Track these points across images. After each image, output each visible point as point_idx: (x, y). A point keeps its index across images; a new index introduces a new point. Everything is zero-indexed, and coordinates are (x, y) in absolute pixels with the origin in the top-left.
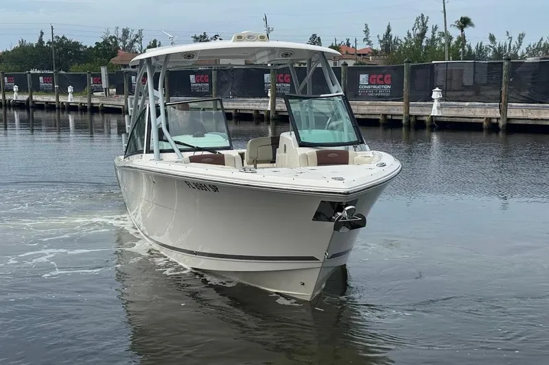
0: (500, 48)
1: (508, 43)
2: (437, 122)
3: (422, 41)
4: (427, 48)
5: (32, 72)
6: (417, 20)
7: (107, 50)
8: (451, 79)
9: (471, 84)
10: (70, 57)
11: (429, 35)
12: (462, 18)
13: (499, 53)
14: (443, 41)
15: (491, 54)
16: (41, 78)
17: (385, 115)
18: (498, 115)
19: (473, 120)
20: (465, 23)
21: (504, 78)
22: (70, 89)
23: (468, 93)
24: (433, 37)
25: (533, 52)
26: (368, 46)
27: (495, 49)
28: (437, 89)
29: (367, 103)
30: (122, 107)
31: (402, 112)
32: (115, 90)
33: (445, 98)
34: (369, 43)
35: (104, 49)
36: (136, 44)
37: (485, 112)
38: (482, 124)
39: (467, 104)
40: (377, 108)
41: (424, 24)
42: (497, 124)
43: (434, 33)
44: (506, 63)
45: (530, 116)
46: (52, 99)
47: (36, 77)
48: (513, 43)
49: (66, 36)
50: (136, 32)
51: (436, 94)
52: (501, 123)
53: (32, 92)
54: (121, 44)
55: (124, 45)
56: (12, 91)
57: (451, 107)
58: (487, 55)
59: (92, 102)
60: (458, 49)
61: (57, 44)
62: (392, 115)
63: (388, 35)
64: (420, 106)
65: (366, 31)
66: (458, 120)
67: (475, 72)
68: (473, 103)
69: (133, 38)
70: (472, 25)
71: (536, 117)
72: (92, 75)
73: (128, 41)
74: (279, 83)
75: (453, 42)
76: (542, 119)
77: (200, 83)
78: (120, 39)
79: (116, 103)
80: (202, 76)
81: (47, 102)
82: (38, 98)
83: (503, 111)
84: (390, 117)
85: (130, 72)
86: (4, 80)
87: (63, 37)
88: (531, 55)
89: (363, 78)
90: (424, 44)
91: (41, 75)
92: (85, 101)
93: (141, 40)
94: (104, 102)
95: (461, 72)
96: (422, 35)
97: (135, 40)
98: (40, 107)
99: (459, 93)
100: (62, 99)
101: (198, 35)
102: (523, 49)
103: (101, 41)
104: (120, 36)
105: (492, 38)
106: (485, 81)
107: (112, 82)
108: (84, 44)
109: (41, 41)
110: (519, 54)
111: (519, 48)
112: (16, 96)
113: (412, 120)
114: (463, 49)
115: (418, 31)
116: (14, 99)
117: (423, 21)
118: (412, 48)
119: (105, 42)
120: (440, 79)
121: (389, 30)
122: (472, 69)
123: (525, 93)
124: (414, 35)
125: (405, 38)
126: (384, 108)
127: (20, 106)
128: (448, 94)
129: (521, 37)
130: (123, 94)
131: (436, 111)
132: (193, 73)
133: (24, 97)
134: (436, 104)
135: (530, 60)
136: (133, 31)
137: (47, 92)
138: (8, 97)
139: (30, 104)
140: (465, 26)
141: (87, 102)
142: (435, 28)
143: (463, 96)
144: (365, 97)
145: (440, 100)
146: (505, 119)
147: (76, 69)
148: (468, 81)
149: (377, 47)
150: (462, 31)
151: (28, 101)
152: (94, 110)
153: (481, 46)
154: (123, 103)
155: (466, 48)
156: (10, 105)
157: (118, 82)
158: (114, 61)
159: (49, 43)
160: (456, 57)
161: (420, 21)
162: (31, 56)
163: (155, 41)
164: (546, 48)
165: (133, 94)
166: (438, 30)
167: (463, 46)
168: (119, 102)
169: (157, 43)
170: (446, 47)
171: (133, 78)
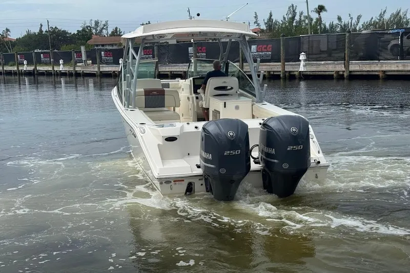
0: (345, 25)
1: (350, 22)
2: (304, 75)
3: (293, 23)
4: (296, 26)
5: (35, 51)
6: (289, 8)
7: (85, 35)
8: (312, 47)
9: (326, 49)
10: (60, 40)
11: (297, 18)
12: (319, 6)
13: (344, 28)
14: (307, 21)
15: (339, 29)
16: (42, 55)
17: (269, 72)
18: (344, 69)
19: (327, 73)
20: (321, 9)
21: (347, 45)
22: (61, 62)
23: (324, 55)
24: (300, 19)
25: (366, 27)
26: (257, 27)
27: (341, 26)
28: (303, 53)
30: (95, 72)
31: (280, 70)
32: (91, 61)
33: (308, 59)
34: (258, 25)
35: (83, 35)
36: (104, 31)
37: (335, 67)
38: (333, 75)
39: (323, 62)
40: (264, 67)
41: (294, 11)
42: (343, 75)
43: (300, 17)
44: (347, 35)
45: (365, 69)
46: (49, 68)
47: (38, 54)
48: (354, 21)
50: (104, 23)
51: (302, 57)
52: (346, 75)
53: (36, 64)
54: (94, 31)
55: (96, 31)
56: (23, 64)
57: (312, 65)
58: (336, 30)
59: (76, 70)
60: (317, 28)
61: (52, 32)
62: (274, 72)
63: (270, 19)
64: (292, 65)
65: (255, 17)
66: (317, 73)
67: (328, 42)
68: (327, 62)
69: (102, 26)
70: (326, 10)
71: (368, 69)
72: (76, 52)
73: (99, 29)
74: (198, 53)
75: (313, 22)
76: (372, 71)
77: (147, 55)
78: (93, 28)
79: (92, 70)
80: (148, 50)
81: (46, 71)
82: (41, 68)
83: (347, 66)
84: (272, 73)
85: (100, 49)
86: (17, 57)
87: (56, 28)
88: (365, 29)
89: (254, 48)
90: (294, 24)
91: (42, 53)
93: (107, 28)
94: (84, 70)
95: (319, 41)
96: (293, 18)
97: (103, 28)
98: (42, 74)
99: (318, 56)
100: (56, 69)
102: (360, 25)
103: (81, 29)
104: (93, 25)
105: (339, 19)
106: (335, 47)
107: (88, 57)
108: (69, 32)
109: (41, 31)
110: (358, 29)
111: (357, 24)
112: (25, 68)
113: (287, 74)
114: (320, 27)
115: (290, 16)
116: (25, 69)
117: (293, 9)
118: (286, 27)
119: (84, 30)
120: (305, 46)
121: (271, 16)
122: (326, 39)
123: (361, 54)
124: (288, 19)
125: (282, 21)
126: (269, 67)
127: (29, 74)
128: (310, 56)
129: (359, 18)
130: (96, 64)
131: (303, 68)
133: (31, 68)
134: (302, 63)
135: (364, 32)
136: (101, 21)
137: (46, 64)
138: (20, 68)
139: (36, 72)
140: (321, 12)
141: (72, 70)
142: (301, 14)
143: (320, 57)
145: (305, 60)
146: (348, 72)
147: (65, 48)
148: (324, 47)
149: (263, 27)
150: (319, 14)
151: (34, 70)
152: (78, 75)
153: (332, 24)
154: (96, 69)
155: (323, 26)
156: (22, 74)
157: (93, 56)
158: (89, 42)
159: (46, 31)
160: (316, 32)
161: (291, 9)
162: (35, 41)
163: (116, 28)
164: (375, 24)
165: (103, 64)
166: (303, 14)
167: (320, 24)
168: (94, 69)
169: (118, 30)
170: (309, 26)
171: (103, 53)
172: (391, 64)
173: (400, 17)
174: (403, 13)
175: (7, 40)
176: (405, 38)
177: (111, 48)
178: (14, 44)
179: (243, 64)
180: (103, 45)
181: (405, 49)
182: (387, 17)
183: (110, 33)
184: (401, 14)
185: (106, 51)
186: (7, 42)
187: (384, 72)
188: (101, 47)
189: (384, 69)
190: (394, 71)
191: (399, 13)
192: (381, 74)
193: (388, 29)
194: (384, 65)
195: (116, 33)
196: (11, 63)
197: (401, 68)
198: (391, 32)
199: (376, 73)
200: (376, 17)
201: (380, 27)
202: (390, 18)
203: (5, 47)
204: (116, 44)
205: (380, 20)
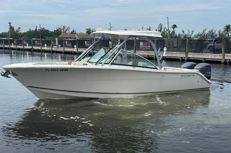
0: (186, 35)
1: (188, 34)
2: (165, 58)
5: (33, 39)
6: (159, 25)
7: (58, 33)
8: (170, 45)
10: (45, 35)
12: (174, 25)
14: (167, 32)
15: (183, 37)
16: (36, 41)
17: (148, 56)
18: (185, 56)
19: (177, 58)
20: (175, 26)
21: (187, 45)
22: (45, 45)
23: (175, 49)
24: (164, 31)
25: (196, 37)
27: (184, 35)
28: (165, 47)
29: (143, 51)
31: (154, 55)
32: (60, 46)
33: (168, 50)
36: (67, 31)
37: (181, 55)
38: (179, 59)
39: (175, 52)
40: (146, 53)
41: (161, 27)
42: (185, 59)
44: (187, 40)
45: (195, 57)
46: (39, 48)
47: (34, 41)
48: (190, 33)
49: (44, 28)
50: (68, 27)
51: (165, 49)
52: (186, 59)
53: (33, 46)
54: (62, 31)
56: (26, 45)
57: (170, 53)
58: (181, 37)
59: (53, 49)
60: (172, 35)
61: (42, 30)
64: (160, 53)
66: (172, 58)
67: (177, 43)
68: (177, 52)
70: (177, 27)
71: (197, 57)
73: (65, 30)
74: (114, 44)
75: (171, 33)
76: (199, 58)
77: (88, 44)
80: (89, 42)
81: (38, 49)
82: (35, 48)
83: (187, 55)
84: (150, 56)
85: (65, 40)
86: (24, 42)
88: (195, 38)
89: (141, 44)
91: (36, 40)
92: (50, 49)
93: (69, 30)
94: (57, 49)
95: (173, 42)
96: (161, 30)
98: (35, 50)
100: (43, 48)
101: (88, 29)
103: (56, 30)
104: (62, 28)
105: (183, 32)
106: (181, 45)
107: (59, 43)
108: (50, 31)
109: (36, 29)
110: (192, 37)
111: (192, 35)
112: (27, 47)
115: (159, 29)
119: (57, 30)
120: (166, 44)
121: (150, 28)
122: (176, 41)
123: (194, 50)
126: (148, 53)
127: (29, 50)
128: (169, 49)
129: (193, 32)
130: (63, 47)
131: (165, 55)
132: (86, 41)
133: (30, 47)
134: (165, 52)
135: (195, 39)
136: (66, 26)
137: (38, 46)
138: (25, 47)
139: (32, 50)
140: (175, 28)
143: (173, 50)
144: (142, 50)
145: (166, 51)
147: (47, 38)
148: (175, 45)
150: (174, 29)
151: (31, 48)
152: (53, 52)
153: (180, 34)
154: (63, 50)
155: (175, 35)
156: (25, 50)
157: (61, 43)
158: (60, 36)
159: (39, 30)
160: (172, 37)
161: (160, 26)
162: (33, 34)
163: (74, 30)
164: (201, 35)
165: (66, 47)
166: (166, 29)
167: (174, 34)
168: (61, 49)
169: (74, 31)
170: (168, 34)
171: (66, 42)
172: (209, 55)
173: (213, 32)
174: (214, 31)
175: (19, 33)
176: (215, 43)
177: (70, 39)
178: (22, 35)
179: (135, 51)
180: (66, 38)
181: (215, 48)
182: (206, 32)
183: (70, 32)
184: (213, 31)
185: (68, 41)
186: (19, 34)
187: (205, 59)
188: (65, 39)
189: (205, 57)
190: (210, 59)
191: (212, 30)
192: (203, 60)
193: (207, 38)
194: (205, 56)
195: (73, 32)
196: (20, 44)
197: (213, 57)
198: (208, 39)
199: (201, 59)
200: (201, 32)
201: (202, 37)
202: (208, 33)
203: (18, 36)
204: (73, 38)
205: (203, 33)
